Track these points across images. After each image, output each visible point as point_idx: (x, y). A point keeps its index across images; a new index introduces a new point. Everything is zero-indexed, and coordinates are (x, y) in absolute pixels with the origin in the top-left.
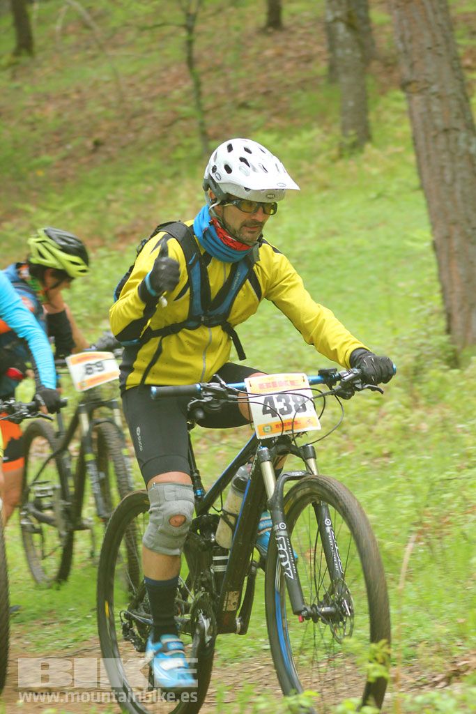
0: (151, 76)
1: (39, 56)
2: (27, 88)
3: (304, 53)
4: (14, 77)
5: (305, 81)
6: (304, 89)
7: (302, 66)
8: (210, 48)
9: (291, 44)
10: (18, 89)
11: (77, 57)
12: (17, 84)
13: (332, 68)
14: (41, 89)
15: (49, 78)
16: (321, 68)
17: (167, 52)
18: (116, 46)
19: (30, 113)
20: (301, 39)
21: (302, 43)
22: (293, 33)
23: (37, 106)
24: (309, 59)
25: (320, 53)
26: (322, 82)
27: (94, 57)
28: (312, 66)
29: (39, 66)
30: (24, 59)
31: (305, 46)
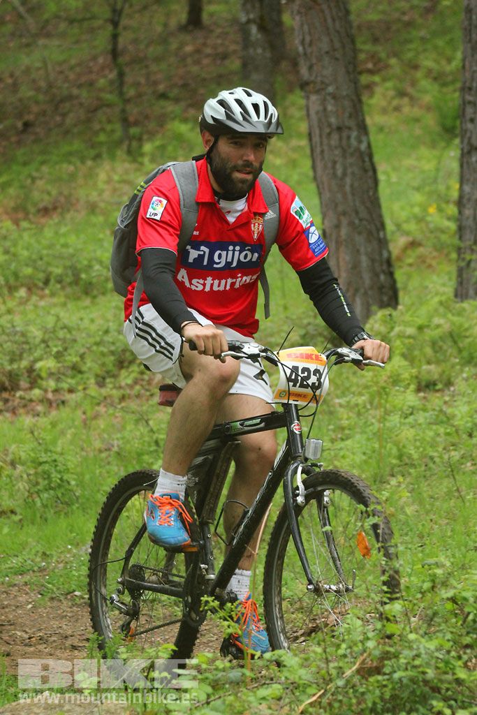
0: (79, 65)
3: (220, 50)
5: (220, 76)
7: (219, 62)
8: (135, 41)
9: (209, 42)
11: (11, 45)
13: (245, 65)
16: (235, 64)
17: (95, 43)
18: (48, 35)
20: (218, 37)
21: (219, 41)
22: (212, 31)
24: (225, 56)
25: (235, 52)
26: (236, 78)
27: (28, 45)
28: (227, 62)
31: (222, 44)
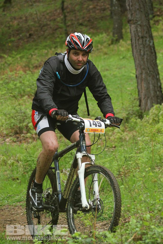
0: (50, 12)
1: (13, 4)
2: (8, 15)
3: (103, 7)
4: (4, 11)
5: (102, 17)
6: (102, 20)
7: (102, 12)
8: (71, 4)
9: (98, 4)
10: (5, 15)
11: (26, 5)
12: (5, 13)
13: (111, 13)
14: (13, 15)
15: (16, 12)
16: (108, 13)
17: (57, 5)
18: (39, 2)
19: (9, 23)
20: (102, 2)
21: (102, 4)
23: (11, 21)
24: (104, 10)
25: (108, 8)
26: (108, 18)
27: (32, 5)
28: (105, 12)
29: (13, 7)
30: (8, 5)
31: (104, 5)
